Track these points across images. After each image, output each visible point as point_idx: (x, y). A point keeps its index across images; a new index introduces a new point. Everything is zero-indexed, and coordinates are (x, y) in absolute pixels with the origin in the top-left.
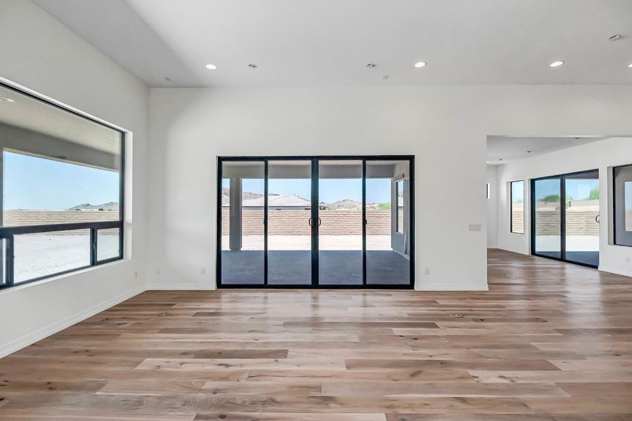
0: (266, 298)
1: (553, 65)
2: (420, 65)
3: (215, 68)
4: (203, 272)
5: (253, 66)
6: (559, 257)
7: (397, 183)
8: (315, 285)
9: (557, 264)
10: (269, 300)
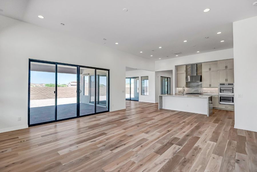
0: (56, 126)
1: (141, 52)
2: (117, 43)
3: (43, 18)
4: (20, 119)
5: (63, 24)
6: (130, 99)
7: (84, 77)
8: (78, 116)
9: (129, 101)
10: (58, 127)
